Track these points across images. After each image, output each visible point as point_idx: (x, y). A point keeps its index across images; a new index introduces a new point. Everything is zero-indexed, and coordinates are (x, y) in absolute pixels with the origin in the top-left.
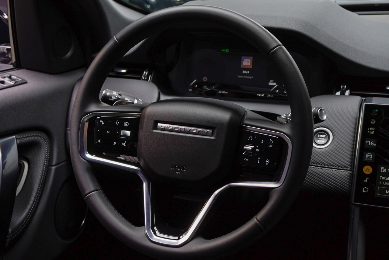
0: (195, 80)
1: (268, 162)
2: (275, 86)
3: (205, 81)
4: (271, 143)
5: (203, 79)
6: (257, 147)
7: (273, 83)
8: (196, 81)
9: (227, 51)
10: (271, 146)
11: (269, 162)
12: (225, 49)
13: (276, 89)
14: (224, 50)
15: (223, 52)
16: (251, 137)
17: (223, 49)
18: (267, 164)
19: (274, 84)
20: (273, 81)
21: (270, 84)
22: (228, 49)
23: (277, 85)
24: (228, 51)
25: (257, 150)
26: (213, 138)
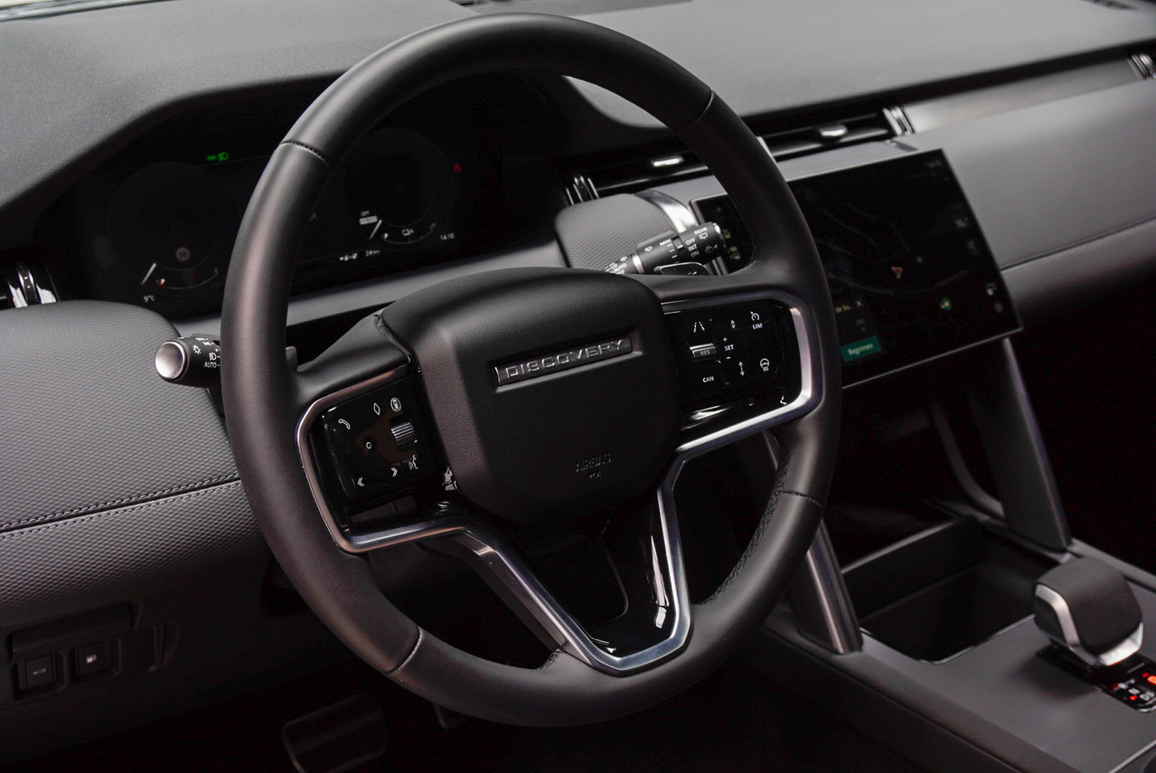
0: (154, 265)
1: (765, 365)
2: (375, 224)
3: (184, 259)
4: (756, 319)
5: (178, 256)
6: (725, 339)
7: (369, 218)
8: (155, 268)
9: (221, 156)
10: (759, 326)
11: (768, 364)
12: (216, 153)
13: (381, 230)
14: (213, 158)
15: (212, 161)
16: (698, 325)
17: (211, 155)
18: (766, 369)
19: (373, 219)
20: (368, 212)
21: (363, 221)
22: (224, 153)
23: (380, 222)
24: (225, 159)
25: (729, 348)
26: (637, 353)
